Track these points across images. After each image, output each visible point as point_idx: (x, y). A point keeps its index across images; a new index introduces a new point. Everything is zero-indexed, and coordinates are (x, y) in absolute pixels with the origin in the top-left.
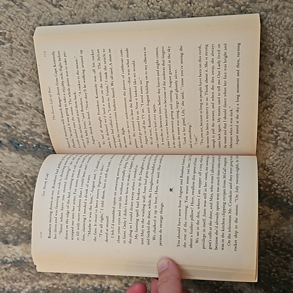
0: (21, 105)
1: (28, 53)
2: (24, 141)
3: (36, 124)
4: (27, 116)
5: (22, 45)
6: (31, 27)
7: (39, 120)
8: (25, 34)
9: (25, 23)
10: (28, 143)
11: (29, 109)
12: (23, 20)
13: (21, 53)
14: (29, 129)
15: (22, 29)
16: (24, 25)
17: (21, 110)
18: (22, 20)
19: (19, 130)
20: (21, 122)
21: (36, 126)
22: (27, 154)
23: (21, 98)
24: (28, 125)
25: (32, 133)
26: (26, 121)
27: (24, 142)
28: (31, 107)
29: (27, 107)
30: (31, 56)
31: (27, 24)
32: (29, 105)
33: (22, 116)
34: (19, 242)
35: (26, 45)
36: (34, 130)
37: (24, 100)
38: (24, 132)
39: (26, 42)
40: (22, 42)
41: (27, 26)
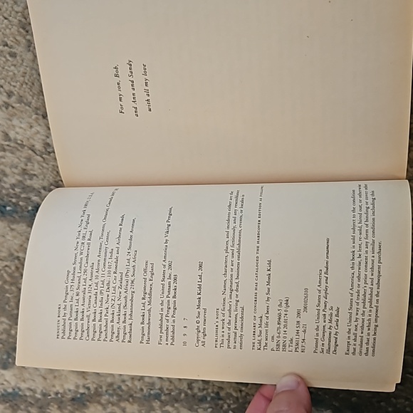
0: (7, 143)
1: (16, 57)
2: (14, 200)
3: (32, 172)
4: (17, 160)
5: (7, 45)
6: (20, 14)
7: (36, 166)
8: (10, 26)
9: (10, 9)
10: (19, 205)
11: (19, 148)
12: (7, 3)
13: (5, 57)
14: (20, 181)
15: (6, 18)
16: (8, 12)
17: (8, 150)
18: (5, 4)
19: (5, 183)
20: (8, 170)
21: (32, 176)
22: (18, 223)
23: (7, 130)
24: (18, 174)
25: (26, 189)
26: (16, 167)
27: (14, 203)
28: (22, 146)
29: (17, 146)
30: (21, 62)
31: (13, 10)
32: (19, 142)
33: (9, 161)
34: (9, 363)
35: (12, 44)
36: (28, 182)
37: (12, 135)
38: (13, 186)
39: (11, 39)
40: (6, 39)
41: (13, 12)
